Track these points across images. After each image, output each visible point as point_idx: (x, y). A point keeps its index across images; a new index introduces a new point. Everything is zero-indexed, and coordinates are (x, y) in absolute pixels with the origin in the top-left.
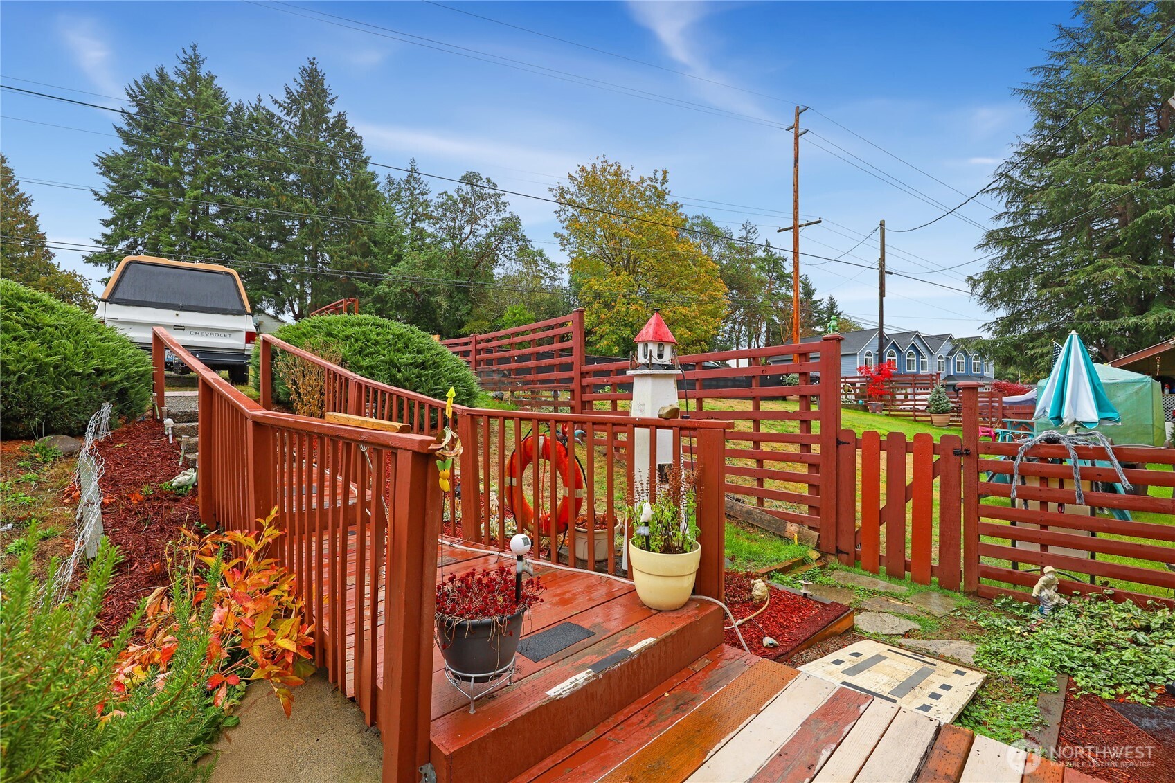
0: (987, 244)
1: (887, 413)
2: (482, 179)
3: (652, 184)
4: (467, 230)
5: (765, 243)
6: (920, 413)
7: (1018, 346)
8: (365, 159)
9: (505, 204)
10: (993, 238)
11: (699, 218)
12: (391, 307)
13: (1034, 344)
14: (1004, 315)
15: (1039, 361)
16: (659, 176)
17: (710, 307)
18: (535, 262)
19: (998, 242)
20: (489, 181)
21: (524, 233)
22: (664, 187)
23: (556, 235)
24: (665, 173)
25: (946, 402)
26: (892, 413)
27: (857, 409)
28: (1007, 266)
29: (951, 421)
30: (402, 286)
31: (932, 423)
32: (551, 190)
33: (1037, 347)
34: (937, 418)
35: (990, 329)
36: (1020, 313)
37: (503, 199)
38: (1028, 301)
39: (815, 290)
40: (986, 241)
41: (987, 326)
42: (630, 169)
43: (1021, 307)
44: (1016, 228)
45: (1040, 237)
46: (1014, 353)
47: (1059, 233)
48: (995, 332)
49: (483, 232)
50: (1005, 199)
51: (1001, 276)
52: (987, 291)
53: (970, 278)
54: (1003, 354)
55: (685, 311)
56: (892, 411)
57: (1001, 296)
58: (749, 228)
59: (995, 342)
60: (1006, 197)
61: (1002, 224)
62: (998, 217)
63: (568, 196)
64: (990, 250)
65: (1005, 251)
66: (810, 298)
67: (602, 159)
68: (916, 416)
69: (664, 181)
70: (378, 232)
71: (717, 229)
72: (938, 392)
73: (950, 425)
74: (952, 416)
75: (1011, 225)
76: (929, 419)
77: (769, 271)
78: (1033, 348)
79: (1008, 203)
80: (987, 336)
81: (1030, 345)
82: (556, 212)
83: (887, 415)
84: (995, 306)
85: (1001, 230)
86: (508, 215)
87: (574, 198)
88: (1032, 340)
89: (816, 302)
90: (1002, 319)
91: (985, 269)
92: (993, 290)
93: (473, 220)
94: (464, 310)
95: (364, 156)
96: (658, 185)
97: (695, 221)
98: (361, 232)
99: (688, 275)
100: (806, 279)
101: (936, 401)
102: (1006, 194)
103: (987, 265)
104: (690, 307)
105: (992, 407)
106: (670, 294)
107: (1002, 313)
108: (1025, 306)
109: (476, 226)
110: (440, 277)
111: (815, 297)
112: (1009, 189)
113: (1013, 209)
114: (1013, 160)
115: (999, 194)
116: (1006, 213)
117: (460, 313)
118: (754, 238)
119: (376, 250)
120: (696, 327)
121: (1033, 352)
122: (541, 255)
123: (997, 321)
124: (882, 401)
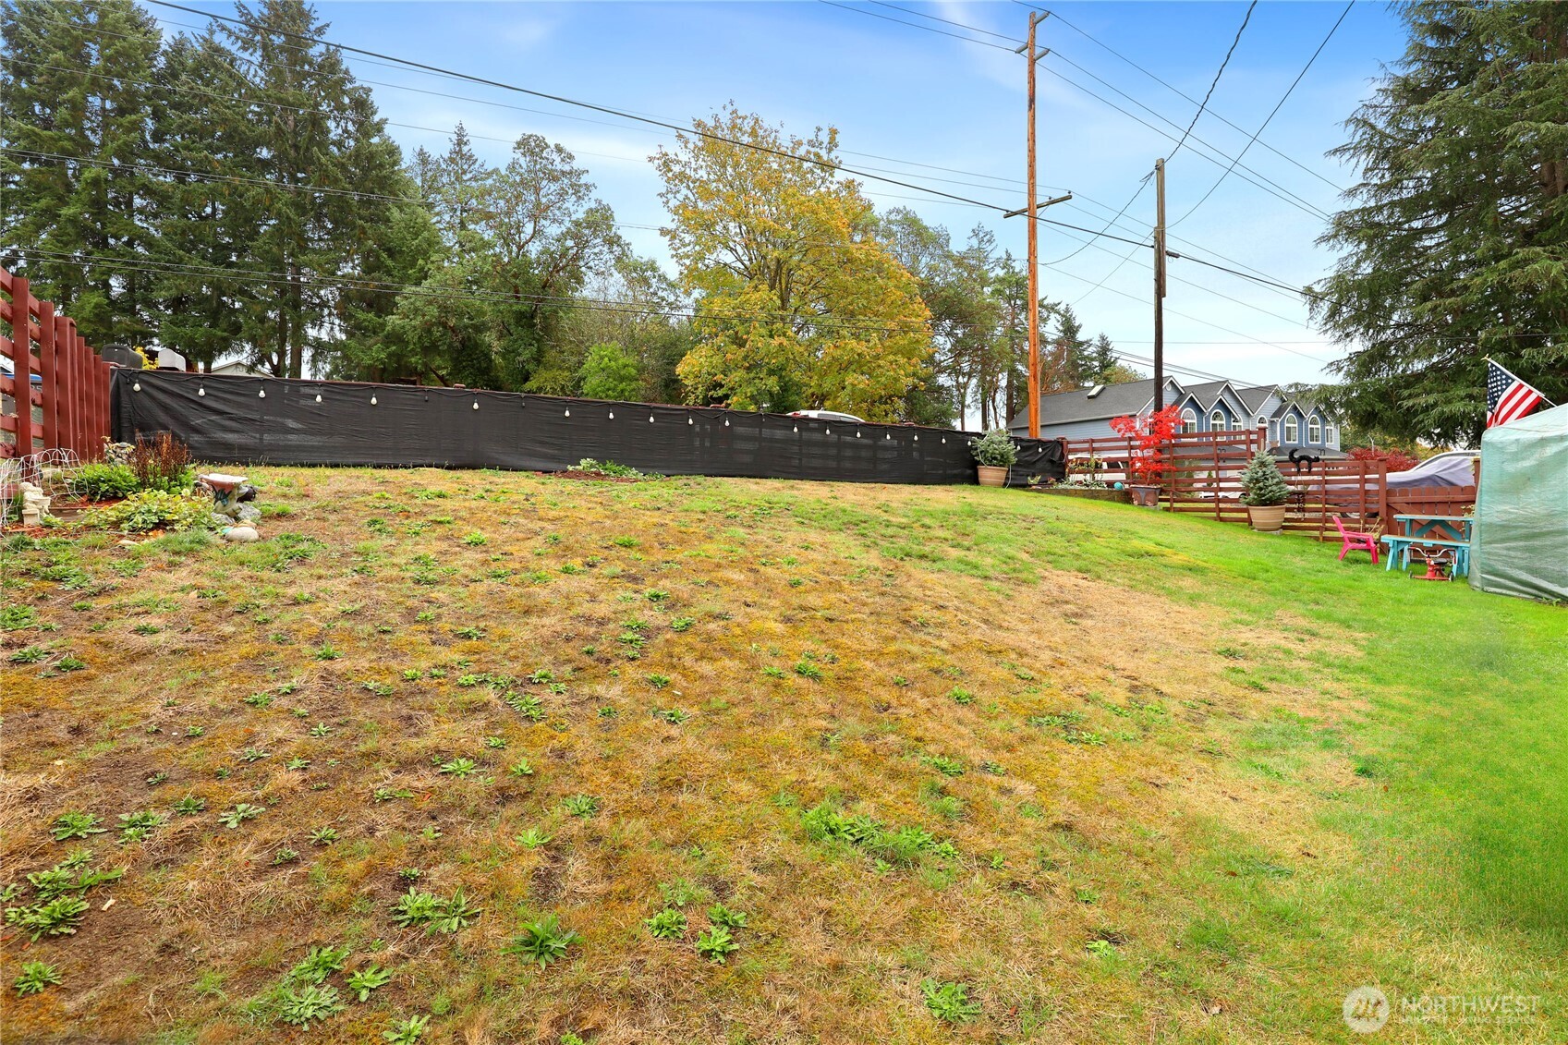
0: (1335, 236)
1: (1167, 504)
2: (547, 146)
3: (813, 150)
4: (529, 228)
5: (1005, 256)
6: (1228, 506)
7: (1385, 395)
8: (378, 124)
9: (587, 187)
10: (1345, 227)
11: (898, 212)
12: (413, 350)
13: (1411, 391)
14: (1361, 349)
15: (1421, 417)
16: (824, 137)
17: (902, 341)
18: (646, 281)
19: (1351, 232)
20: (559, 149)
21: (619, 233)
22: (833, 155)
23: (663, 232)
24: (833, 132)
25: (1278, 484)
26: (1176, 505)
27: (1112, 499)
28: (1367, 268)
29: (1287, 520)
30: (424, 315)
31: (1251, 523)
32: (651, 159)
33: (1418, 395)
34: (1260, 515)
35: (1339, 370)
36: (1385, 345)
37: (585, 178)
38: (1398, 326)
39: (1080, 326)
40: (1332, 232)
41: (1336, 366)
42: (779, 128)
43: (1386, 335)
44: (1379, 209)
45: (1417, 224)
46: (1379, 407)
47: (1444, 218)
48: (1348, 374)
49: (553, 230)
50: (1362, 166)
51: (1358, 286)
52: (1334, 312)
53: (1308, 291)
54: (1362, 407)
55: (861, 347)
56: (1175, 501)
57: (1357, 319)
58: (981, 235)
59: (1348, 390)
60: (1365, 160)
61: (1357, 203)
62: (1352, 193)
63: (676, 168)
64: (1338, 246)
65: (1363, 246)
66: (1074, 337)
67: (730, 109)
68: (1221, 510)
69: (833, 144)
70: (394, 234)
71: (926, 228)
72: (1263, 464)
73: (1284, 528)
74: (1288, 510)
75: (1372, 203)
76: (1245, 515)
77: (1009, 298)
78: (1410, 396)
79: (1367, 170)
80: (1337, 380)
81: (1406, 393)
82: (661, 195)
83: (1167, 510)
84: (1347, 335)
85: (1357, 211)
86: (593, 205)
87: (688, 171)
88: (1408, 385)
89: (1081, 344)
90: (1358, 354)
91: (1332, 274)
92: (1344, 309)
93: (538, 213)
94: (526, 354)
95: (376, 118)
96: (823, 153)
97: (893, 217)
98: (365, 233)
99: (868, 291)
100: (1067, 310)
101: (1258, 481)
102: (1364, 156)
103: (1335, 268)
104: (868, 341)
105: (1367, 492)
106: (838, 322)
107: (1358, 344)
108: (1393, 334)
109: (543, 222)
110: (485, 303)
111: (1081, 337)
112: (1369, 149)
113: (1376, 181)
114: (1375, 102)
115: (1352, 156)
116: (1364, 185)
117: (521, 359)
118: (989, 249)
119: (390, 263)
120: (879, 371)
121: (1411, 403)
122: (654, 269)
123: (1350, 359)
124: (1156, 483)
